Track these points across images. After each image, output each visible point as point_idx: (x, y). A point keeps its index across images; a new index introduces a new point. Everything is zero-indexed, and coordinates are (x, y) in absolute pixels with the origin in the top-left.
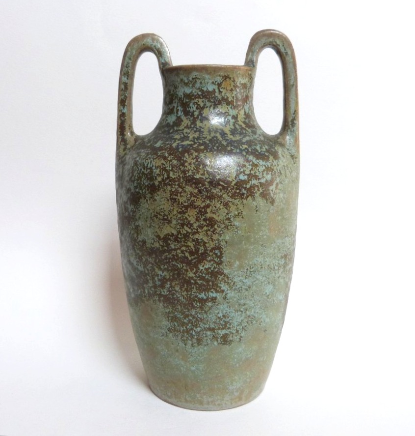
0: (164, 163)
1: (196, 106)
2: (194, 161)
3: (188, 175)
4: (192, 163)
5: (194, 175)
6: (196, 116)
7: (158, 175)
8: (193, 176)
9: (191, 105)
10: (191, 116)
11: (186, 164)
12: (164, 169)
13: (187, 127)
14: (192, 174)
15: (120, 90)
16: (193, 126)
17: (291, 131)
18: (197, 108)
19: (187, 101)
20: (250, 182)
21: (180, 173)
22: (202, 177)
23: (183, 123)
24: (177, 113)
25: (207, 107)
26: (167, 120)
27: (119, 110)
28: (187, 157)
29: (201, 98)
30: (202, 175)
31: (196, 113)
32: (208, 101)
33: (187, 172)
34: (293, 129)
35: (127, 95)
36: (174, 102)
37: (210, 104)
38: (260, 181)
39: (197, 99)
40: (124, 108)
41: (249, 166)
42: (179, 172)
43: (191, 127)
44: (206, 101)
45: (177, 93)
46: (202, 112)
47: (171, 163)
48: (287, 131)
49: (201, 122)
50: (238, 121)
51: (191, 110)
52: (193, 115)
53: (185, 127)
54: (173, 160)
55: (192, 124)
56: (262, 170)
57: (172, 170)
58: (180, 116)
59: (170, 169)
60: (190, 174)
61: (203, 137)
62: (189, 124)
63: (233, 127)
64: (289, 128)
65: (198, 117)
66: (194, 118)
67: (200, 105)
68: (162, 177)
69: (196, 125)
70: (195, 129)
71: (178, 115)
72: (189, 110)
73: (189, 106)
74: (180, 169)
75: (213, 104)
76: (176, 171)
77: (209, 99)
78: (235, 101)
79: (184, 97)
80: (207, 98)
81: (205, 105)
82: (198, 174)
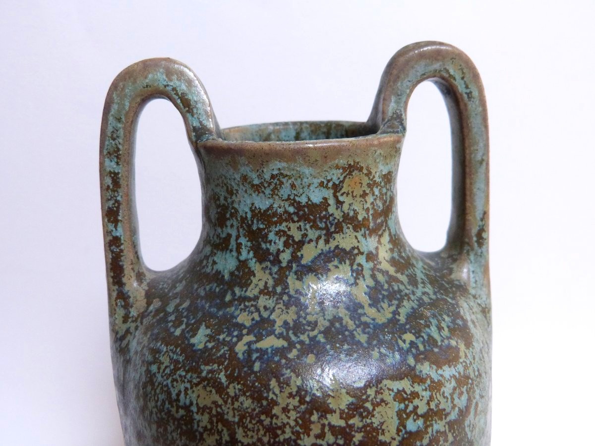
0: (220, 402)
1: (283, 239)
2: (295, 402)
3: (281, 438)
4: (291, 407)
5: (299, 438)
6: (284, 264)
7: (205, 429)
8: (295, 441)
9: (271, 236)
10: (273, 263)
11: (276, 410)
12: (220, 417)
13: (265, 291)
14: (293, 437)
15: (104, 189)
16: (279, 289)
17: (476, 254)
18: (286, 245)
19: (261, 226)
20: (430, 430)
21: (262, 432)
22: (319, 442)
23: (255, 280)
24: (239, 253)
25: (311, 241)
26: (214, 263)
27: (107, 233)
28: (277, 390)
29: (294, 222)
30: (318, 437)
31: (285, 257)
32: (311, 227)
33: (279, 432)
34: (480, 251)
35: (119, 198)
36: (229, 223)
37: (318, 233)
38: (448, 419)
39: (284, 224)
40: (116, 227)
41: (424, 393)
42: (258, 430)
43: (274, 293)
44: (308, 226)
45: (236, 206)
46: (299, 254)
47: (236, 405)
48: (468, 255)
49: (300, 279)
50: (380, 263)
51: (273, 248)
52: (277, 261)
53: (261, 292)
54: (242, 399)
55: (277, 282)
56: (451, 391)
57: (241, 423)
58: (246, 260)
59: (236, 420)
60: (287, 436)
61: (309, 323)
62: (271, 283)
63: (371, 283)
64: (473, 249)
65: (289, 267)
66: (281, 268)
67: (293, 237)
68: (217, 437)
69: (287, 287)
70: (285, 298)
71: (242, 258)
72: (268, 249)
73: (265, 237)
74: (261, 422)
75: (324, 232)
76: (250, 426)
77: (314, 221)
78: (371, 217)
79: (253, 217)
80: (309, 221)
81: (305, 235)
82: (309, 435)
